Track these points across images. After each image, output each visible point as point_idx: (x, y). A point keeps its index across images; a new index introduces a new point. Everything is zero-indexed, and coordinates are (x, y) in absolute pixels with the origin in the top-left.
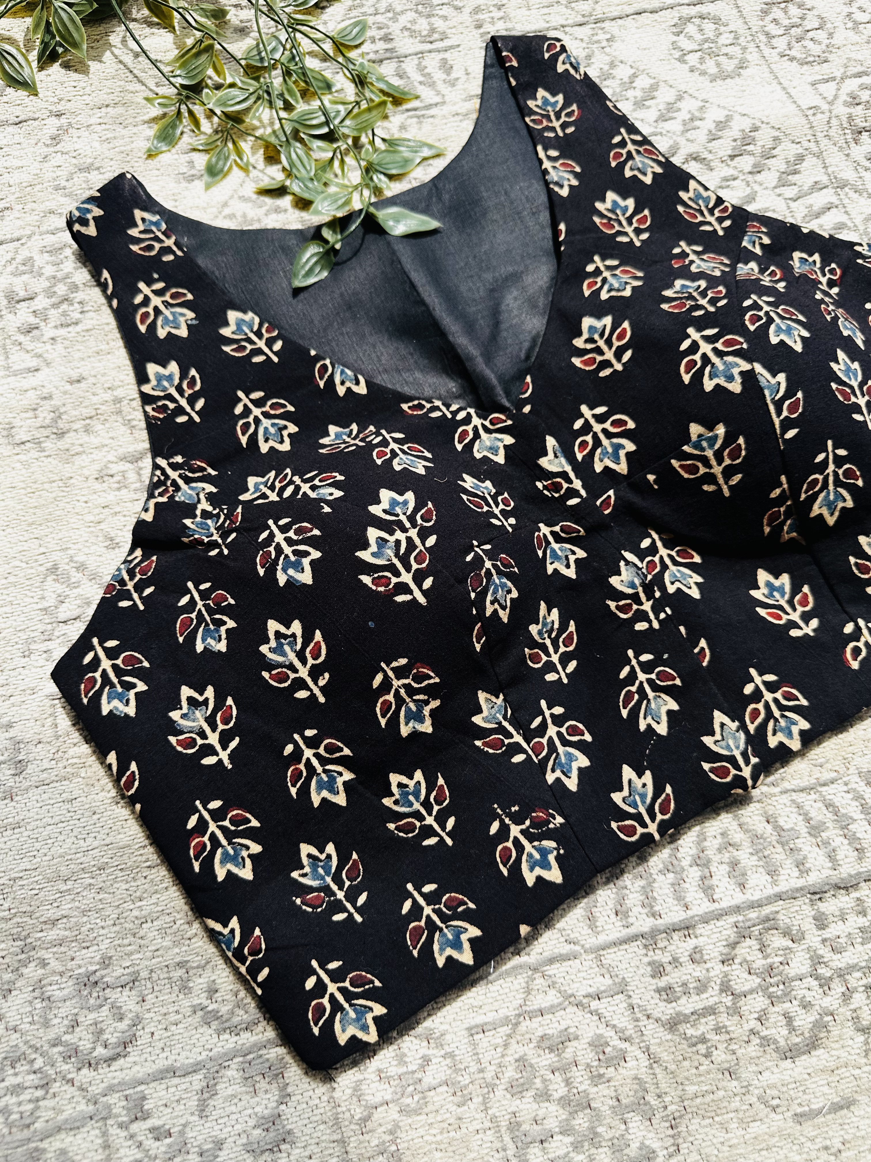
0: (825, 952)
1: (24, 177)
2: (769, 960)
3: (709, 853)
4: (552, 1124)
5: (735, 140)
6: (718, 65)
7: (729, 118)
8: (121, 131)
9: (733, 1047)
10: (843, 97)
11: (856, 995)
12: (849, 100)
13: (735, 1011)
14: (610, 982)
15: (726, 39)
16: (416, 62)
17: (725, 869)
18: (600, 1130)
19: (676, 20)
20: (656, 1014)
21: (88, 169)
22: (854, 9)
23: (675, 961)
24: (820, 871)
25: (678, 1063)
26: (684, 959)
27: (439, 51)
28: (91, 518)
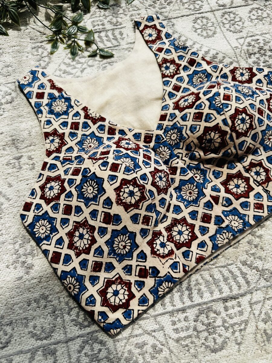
0: (227, 318)
2: (209, 321)
3: (192, 286)
5: (211, 57)
6: (207, 33)
7: (209, 50)
8: (19, 54)
9: (197, 348)
10: (246, 44)
11: (236, 333)
12: (248, 44)
13: (198, 337)
14: (159, 326)
15: (210, 25)
16: (112, 32)
17: (196, 291)
19: (194, 19)
20: (173, 337)
21: (8, 66)
22: (251, 15)
23: (179, 320)
24: (226, 293)
25: (179, 353)
26: (182, 320)
27: (119, 29)
28: (4, 177)
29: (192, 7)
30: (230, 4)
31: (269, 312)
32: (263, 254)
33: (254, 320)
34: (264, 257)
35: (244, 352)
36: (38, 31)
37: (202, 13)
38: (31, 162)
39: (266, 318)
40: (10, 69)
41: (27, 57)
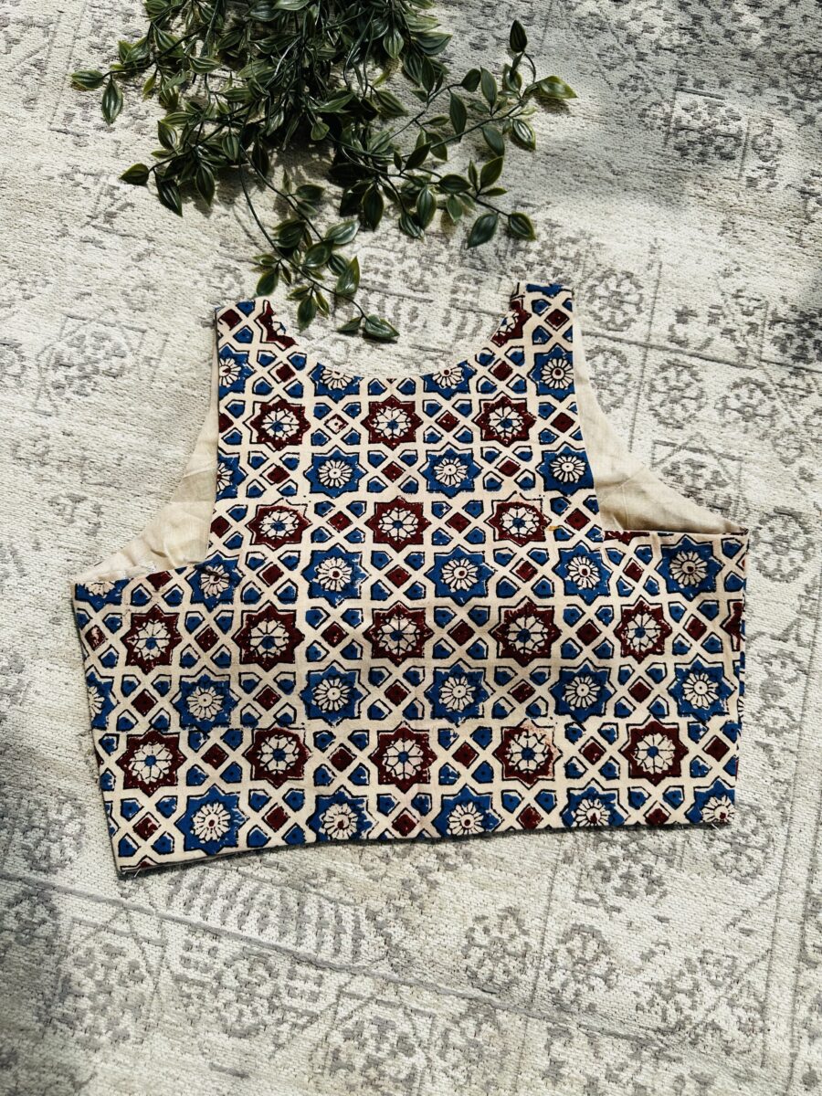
0: (284, 993)
1: (108, 275)
2: (250, 978)
3: (255, 902)
4: (86, 990)
8: (181, 269)
9: (203, 1010)
10: (667, 464)
11: (285, 1025)
12: (669, 468)
13: (215, 993)
14: (159, 937)
15: (619, 378)
16: (396, 301)
17: (257, 915)
18: (109, 1008)
20: (173, 968)
21: (148, 288)
22: (732, 395)
23: (200, 948)
24: (307, 948)
25: (168, 1000)
26: (205, 949)
27: (416, 300)
28: (34, 524)
29: (606, 315)
30: (698, 345)
31: (366, 1024)
32: (417, 919)
33: (329, 1022)
34: (414, 924)
35: (279, 1064)
36: (246, 231)
37: (620, 340)
38: (95, 520)
39: (352, 1032)
40: (149, 294)
41: (195, 283)
